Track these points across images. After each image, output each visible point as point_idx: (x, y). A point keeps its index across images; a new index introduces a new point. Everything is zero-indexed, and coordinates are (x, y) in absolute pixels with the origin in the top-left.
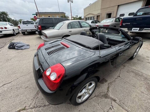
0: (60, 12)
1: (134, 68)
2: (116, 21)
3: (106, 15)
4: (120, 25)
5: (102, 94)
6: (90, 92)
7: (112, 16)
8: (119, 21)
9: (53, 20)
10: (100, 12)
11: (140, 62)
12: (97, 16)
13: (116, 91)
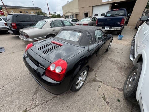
0: (35, 7)
1: (109, 57)
2: (92, 21)
3: (84, 14)
4: (96, 24)
5: (92, 80)
6: (84, 80)
7: (88, 15)
8: (95, 20)
9: (31, 17)
10: (78, 11)
11: (112, 53)
12: (76, 15)
13: (101, 75)
